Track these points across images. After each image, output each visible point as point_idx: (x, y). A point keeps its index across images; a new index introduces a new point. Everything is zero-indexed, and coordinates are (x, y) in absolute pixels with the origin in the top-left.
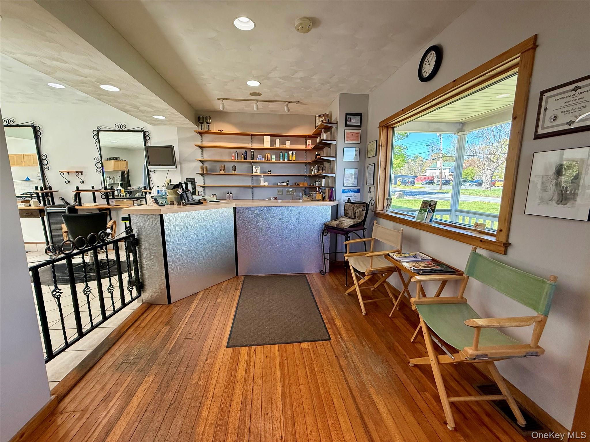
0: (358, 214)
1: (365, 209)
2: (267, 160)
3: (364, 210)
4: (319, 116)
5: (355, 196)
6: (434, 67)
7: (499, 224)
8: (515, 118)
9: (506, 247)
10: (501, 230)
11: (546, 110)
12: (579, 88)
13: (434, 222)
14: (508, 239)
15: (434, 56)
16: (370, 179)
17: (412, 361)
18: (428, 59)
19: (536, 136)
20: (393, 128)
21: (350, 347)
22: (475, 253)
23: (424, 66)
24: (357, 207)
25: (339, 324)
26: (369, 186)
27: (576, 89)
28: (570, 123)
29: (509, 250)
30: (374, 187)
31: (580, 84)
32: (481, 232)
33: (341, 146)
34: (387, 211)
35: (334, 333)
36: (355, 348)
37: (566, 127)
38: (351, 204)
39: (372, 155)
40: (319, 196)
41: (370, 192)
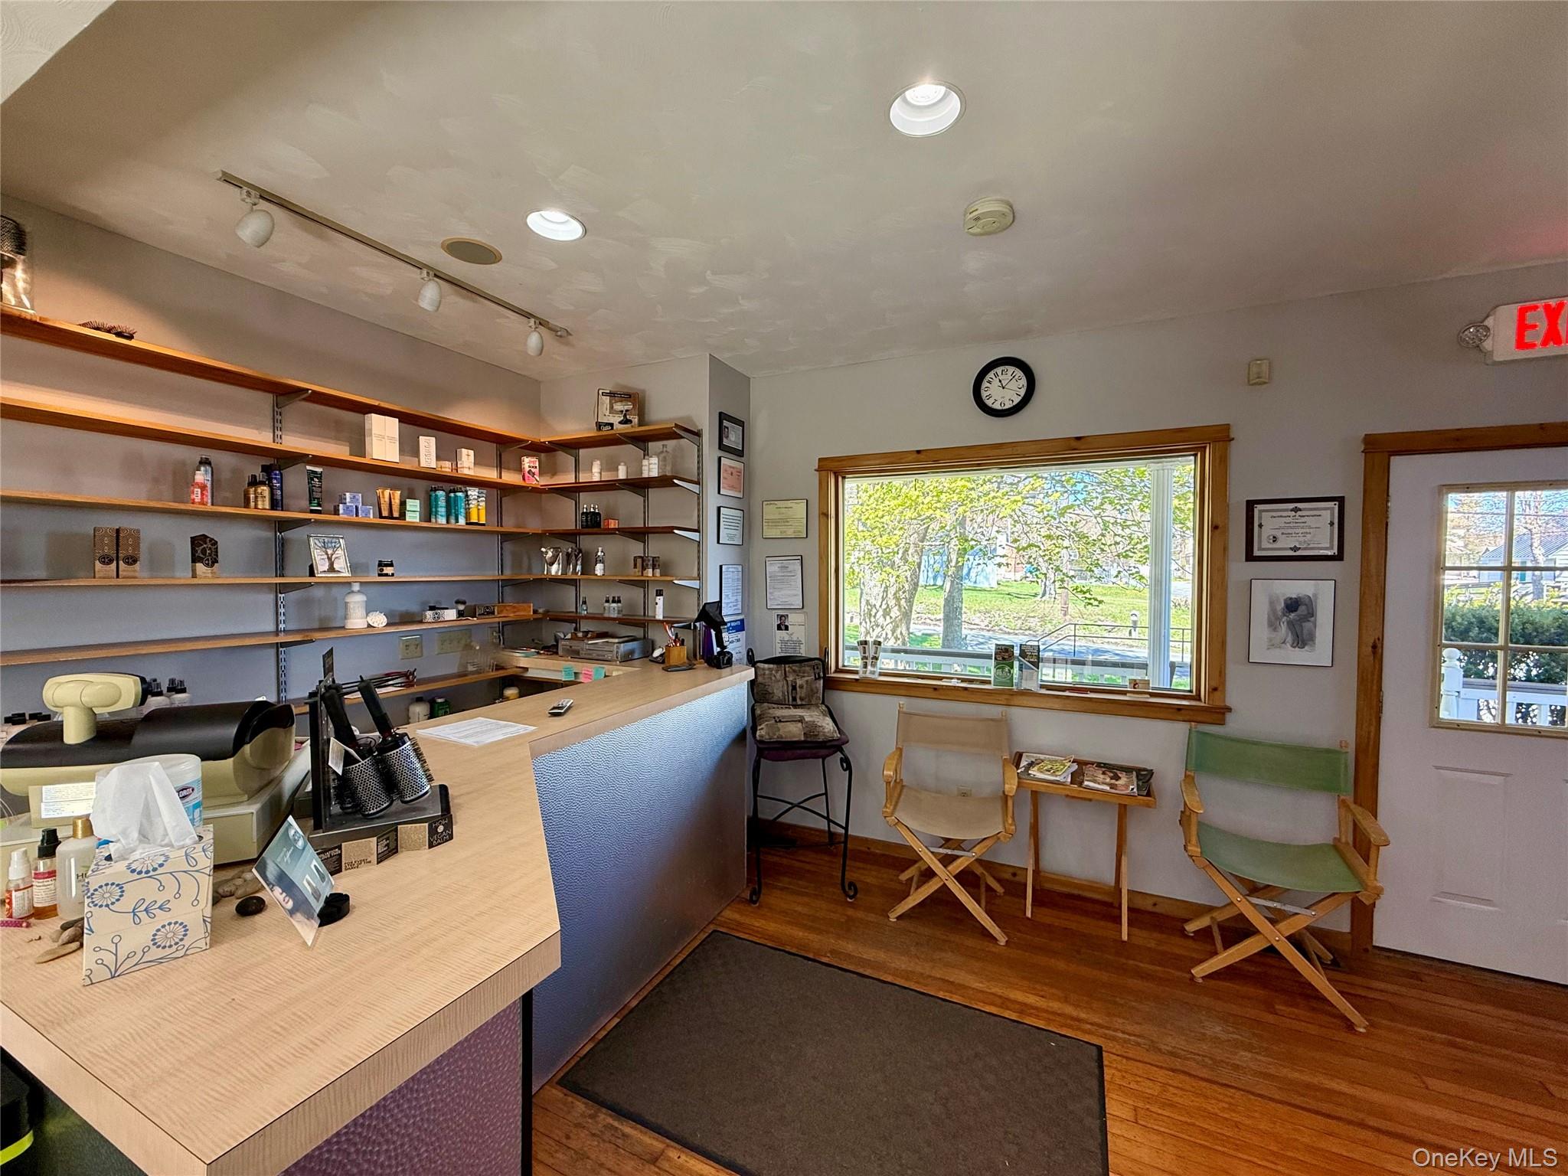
0: (804, 690)
1: (820, 674)
2: (391, 517)
3: (819, 678)
4: (612, 395)
5: (737, 640)
6: (1020, 398)
7: (1210, 677)
8: (1215, 527)
9: (1219, 713)
10: (1215, 689)
11: (1260, 526)
12: (1300, 510)
13: (1042, 687)
14: (1224, 701)
15: (1016, 377)
16: (783, 592)
17: (1199, 971)
18: (996, 375)
19: (1250, 557)
20: (844, 478)
21: (1136, 1029)
22: (1198, 732)
23: (985, 384)
24: (794, 671)
25: (1032, 1000)
26: (781, 613)
27: (1296, 510)
28: (1295, 549)
29: (1229, 716)
30: (803, 615)
31: (1299, 505)
32: (1152, 695)
33: (712, 500)
34: (873, 673)
35: (1070, 1027)
36: (1137, 1023)
37: (1292, 553)
38: (771, 666)
39: (790, 533)
40: (680, 654)
41: (783, 627)
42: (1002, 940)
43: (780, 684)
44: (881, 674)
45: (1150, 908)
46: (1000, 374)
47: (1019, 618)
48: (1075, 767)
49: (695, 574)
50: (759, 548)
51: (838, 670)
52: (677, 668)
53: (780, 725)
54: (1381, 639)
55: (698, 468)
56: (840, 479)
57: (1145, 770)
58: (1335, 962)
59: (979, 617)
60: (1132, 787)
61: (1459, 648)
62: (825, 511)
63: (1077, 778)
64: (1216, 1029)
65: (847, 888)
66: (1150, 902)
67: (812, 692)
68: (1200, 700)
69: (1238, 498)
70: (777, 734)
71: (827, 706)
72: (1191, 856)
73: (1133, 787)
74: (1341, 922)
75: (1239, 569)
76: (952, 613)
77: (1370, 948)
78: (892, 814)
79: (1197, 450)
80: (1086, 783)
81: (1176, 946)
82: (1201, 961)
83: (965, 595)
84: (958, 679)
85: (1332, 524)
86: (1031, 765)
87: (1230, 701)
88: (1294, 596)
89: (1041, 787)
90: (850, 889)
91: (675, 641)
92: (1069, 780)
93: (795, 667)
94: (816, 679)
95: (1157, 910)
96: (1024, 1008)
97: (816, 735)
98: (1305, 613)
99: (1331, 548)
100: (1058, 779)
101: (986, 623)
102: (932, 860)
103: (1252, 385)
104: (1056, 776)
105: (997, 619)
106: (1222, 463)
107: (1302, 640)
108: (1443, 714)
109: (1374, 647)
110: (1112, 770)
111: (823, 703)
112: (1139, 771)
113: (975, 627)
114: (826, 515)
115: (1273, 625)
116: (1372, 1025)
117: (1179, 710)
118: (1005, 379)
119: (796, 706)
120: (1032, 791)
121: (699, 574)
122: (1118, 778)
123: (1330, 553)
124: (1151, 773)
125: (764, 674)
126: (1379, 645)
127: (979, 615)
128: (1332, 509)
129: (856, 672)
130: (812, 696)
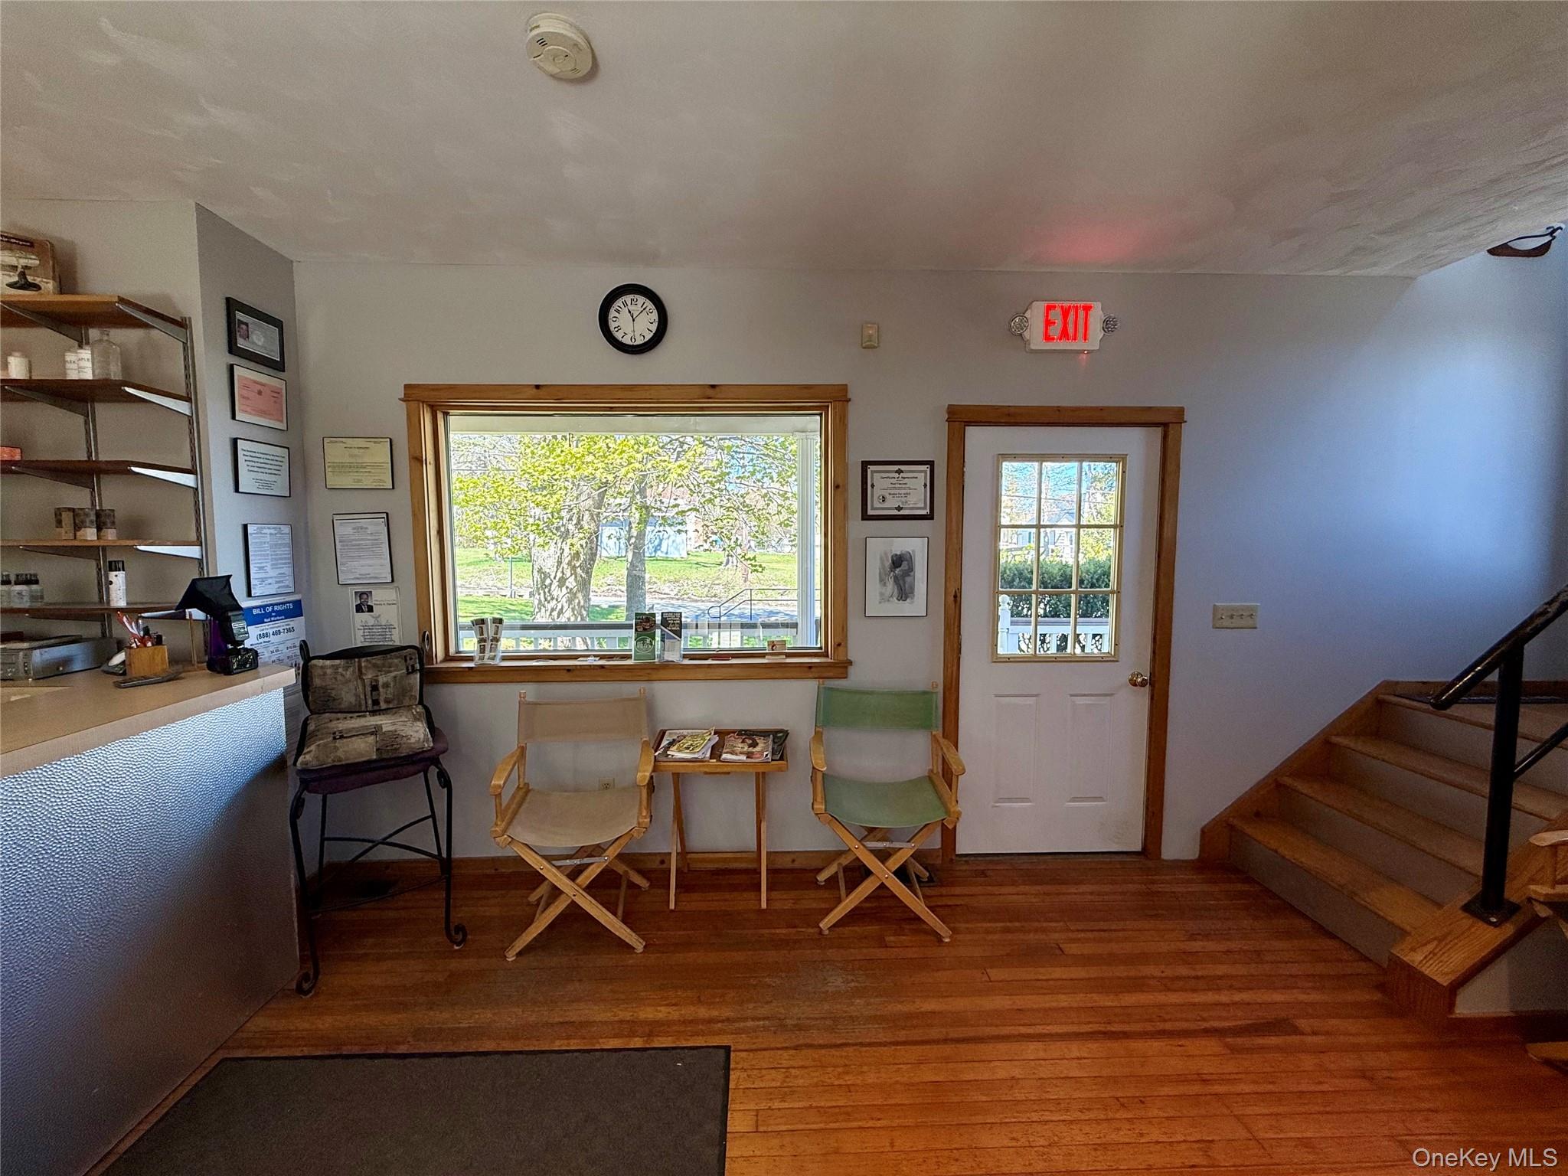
0: (391, 690)
1: (418, 666)
3: (414, 671)
5: (289, 630)
6: (652, 334)
7: (835, 635)
8: (837, 487)
9: (842, 667)
10: (839, 645)
11: (873, 486)
12: (902, 472)
13: (685, 657)
14: (847, 655)
15: (647, 309)
16: (362, 562)
17: (825, 924)
18: (625, 304)
19: (866, 517)
20: (446, 414)
21: (764, 1011)
22: (825, 688)
23: (612, 313)
24: (375, 666)
25: (662, 1013)
26: (360, 589)
27: (899, 472)
28: (899, 509)
29: (851, 670)
30: (393, 592)
31: (903, 468)
32: (788, 655)
33: (217, 429)
34: (493, 658)
35: (702, 1034)
36: (767, 1003)
37: (896, 512)
38: (337, 662)
39: (367, 483)
40: (155, 658)
41: (365, 608)
42: (639, 945)
43: (351, 686)
44: (504, 659)
45: (790, 866)
46: (629, 303)
47: (706, 586)
48: (716, 739)
49: (193, 536)
50: (321, 504)
51: (448, 658)
52: (147, 681)
53: (338, 743)
54: (960, 590)
55: (187, 376)
56: (440, 416)
57: (781, 731)
58: (931, 879)
59: (669, 587)
60: (766, 753)
61: (1008, 593)
62: (417, 454)
63: (716, 751)
64: (837, 982)
65: (453, 933)
66: (789, 858)
67: (404, 691)
68: (828, 656)
69: (855, 459)
70: (332, 756)
71: (426, 708)
72: (817, 814)
73: (768, 753)
74: (935, 842)
75: (857, 527)
76: (635, 583)
77: (954, 857)
78: (504, 832)
79: (821, 410)
80: (724, 756)
81: (810, 901)
82: (828, 911)
83: (648, 566)
84: (595, 656)
85: (925, 485)
86: (672, 744)
87: (852, 656)
88: (898, 553)
89: (680, 768)
90: (457, 933)
91: (142, 640)
92: (708, 755)
93: (377, 660)
94: (409, 673)
95: (797, 865)
96: (654, 1028)
97: (396, 749)
98: (907, 568)
99: (924, 508)
100: (696, 756)
101: (676, 591)
102: (556, 876)
103: (864, 348)
104: (694, 753)
105: (686, 587)
106: (842, 422)
107: (904, 593)
108: (1000, 651)
109: (955, 597)
110: (750, 735)
111: (421, 702)
112: (775, 733)
113: (665, 596)
114: (418, 460)
115: (882, 581)
116: (954, 930)
117: (810, 668)
118: (636, 309)
119: (374, 713)
120: (673, 774)
121: (199, 537)
122: (754, 745)
123: (923, 512)
124: (786, 733)
125: (325, 674)
126: (958, 595)
127: (668, 584)
128: (925, 472)
129: (470, 659)
130: (404, 696)
